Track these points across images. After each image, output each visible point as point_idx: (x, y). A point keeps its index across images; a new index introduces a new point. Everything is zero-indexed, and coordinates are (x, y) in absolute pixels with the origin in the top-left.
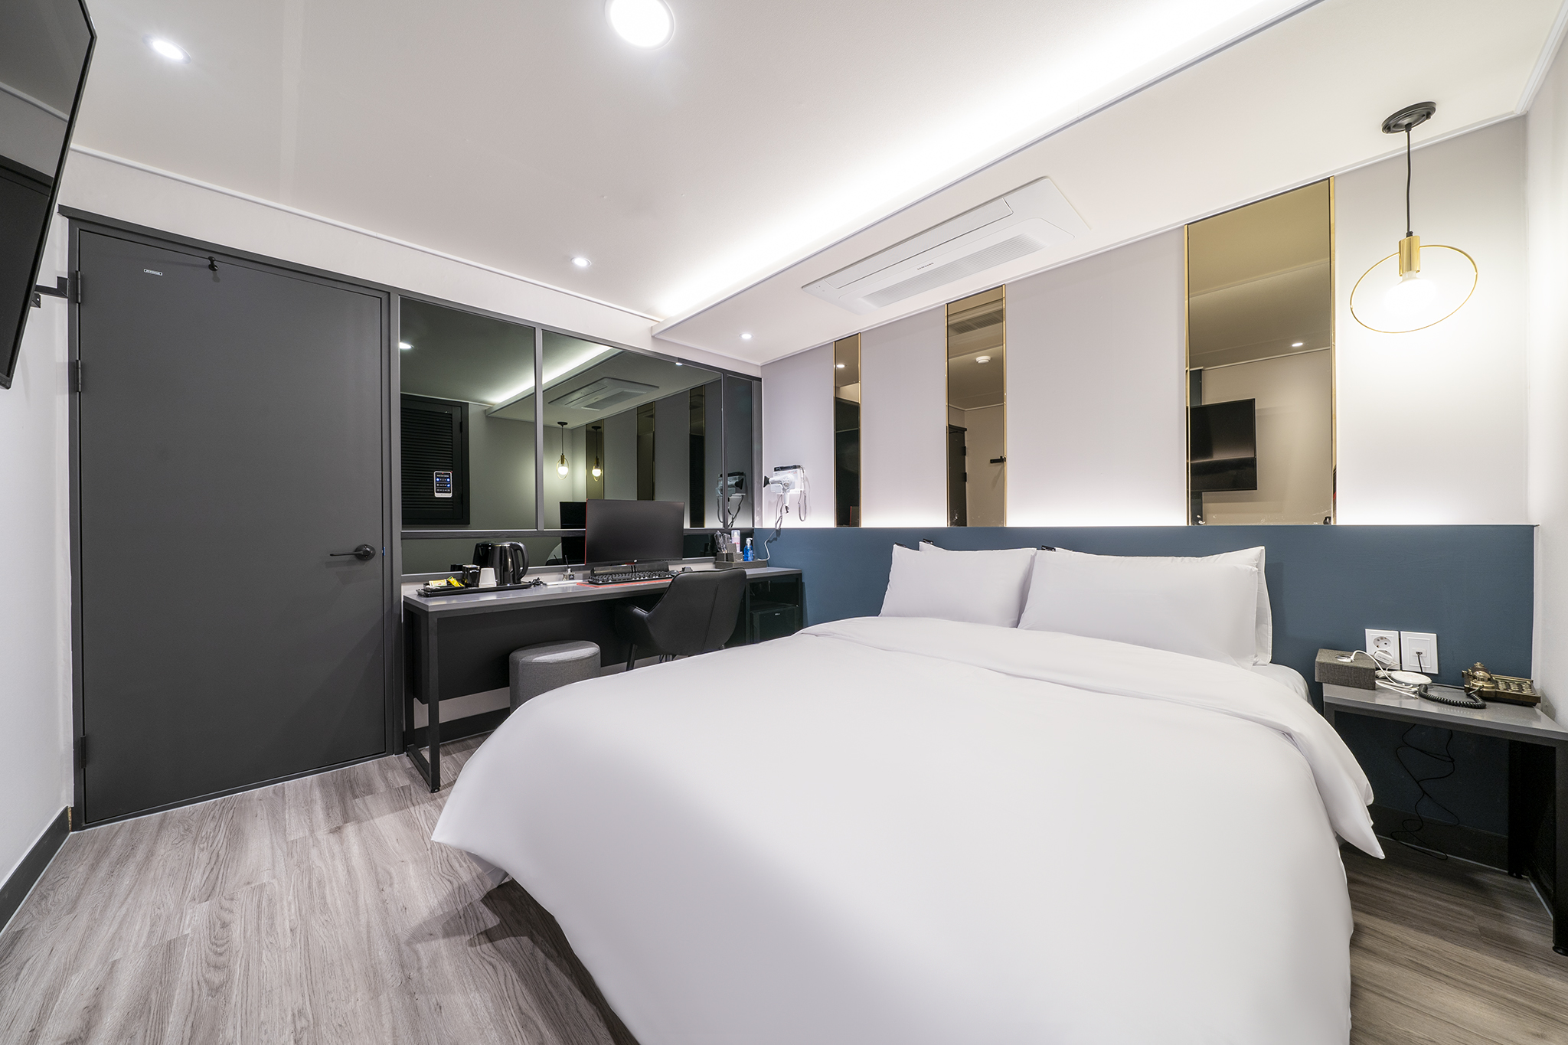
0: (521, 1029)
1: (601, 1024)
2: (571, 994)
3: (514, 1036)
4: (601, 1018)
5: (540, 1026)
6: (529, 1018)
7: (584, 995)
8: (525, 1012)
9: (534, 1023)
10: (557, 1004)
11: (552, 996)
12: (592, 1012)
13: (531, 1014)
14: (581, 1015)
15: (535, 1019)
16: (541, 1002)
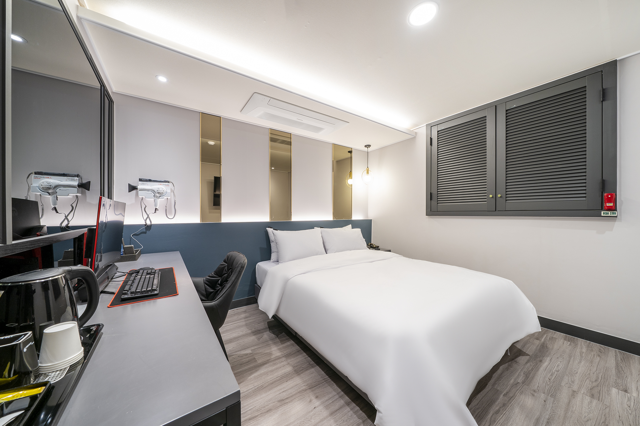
0: (496, 422)
1: (477, 397)
2: (472, 408)
3: (500, 424)
4: (475, 397)
5: (491, 416)
6: (490, 421)
7: (470, 404)
8: (489, 423)
9: (491, 418)
10: (479, 412)
11: (477, 415)
12: (475, 400)
13: (488, 420)
14: (478, 403)
15: (489, 418)
16: (482, 418)
